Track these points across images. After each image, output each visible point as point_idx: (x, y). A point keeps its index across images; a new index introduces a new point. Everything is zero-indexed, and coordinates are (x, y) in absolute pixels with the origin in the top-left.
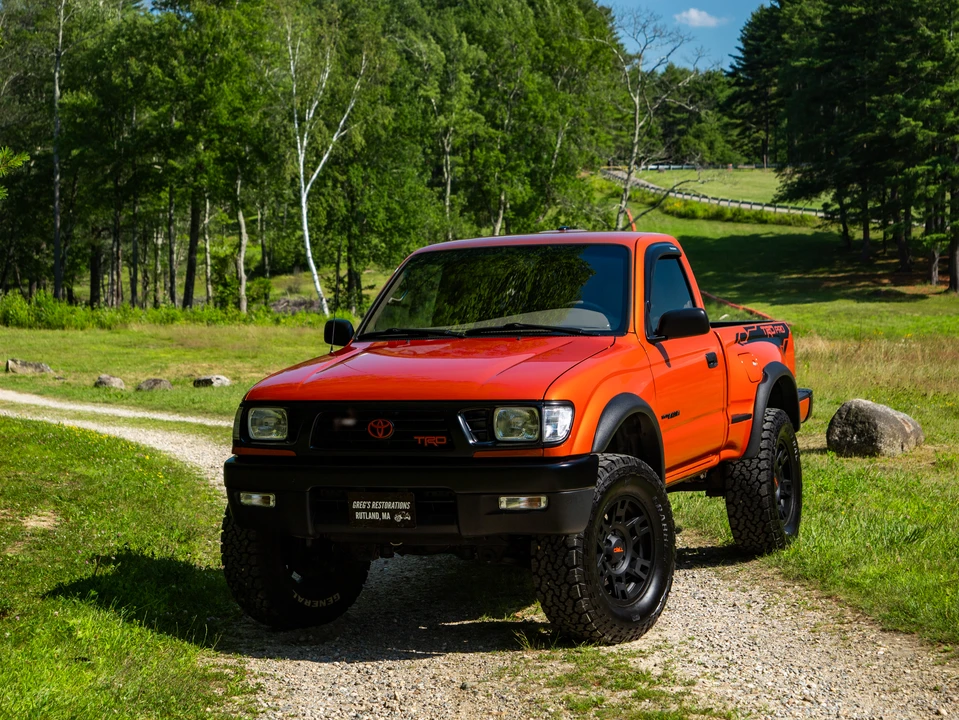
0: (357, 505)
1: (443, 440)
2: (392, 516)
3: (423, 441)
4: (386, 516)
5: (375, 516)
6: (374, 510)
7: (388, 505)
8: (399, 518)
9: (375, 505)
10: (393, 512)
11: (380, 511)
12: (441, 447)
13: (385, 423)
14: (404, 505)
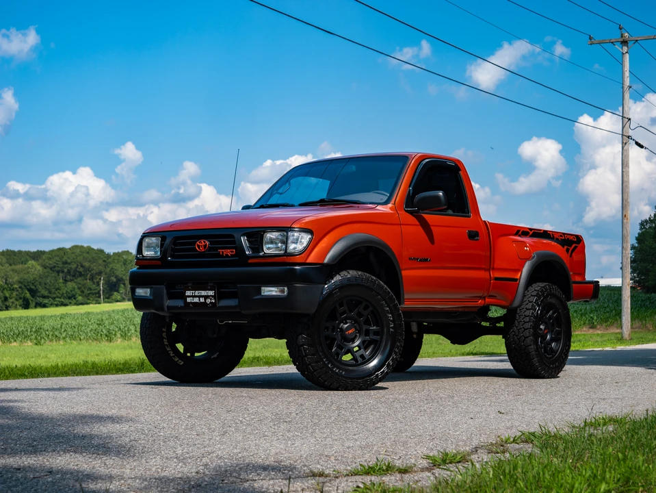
0: (188, 293)
1: (233, 252)
2: (205, 300)
3: (223, 252)
4: (202, 300)
5: (196, 300)
6: (195, 296)
7: (204, 293)
8: (208, 301)
9: (197, 293)
10: (206, 297)
11: (199, 297)
12: (232, 256)
13: (204, 242)
14: (211, 293)
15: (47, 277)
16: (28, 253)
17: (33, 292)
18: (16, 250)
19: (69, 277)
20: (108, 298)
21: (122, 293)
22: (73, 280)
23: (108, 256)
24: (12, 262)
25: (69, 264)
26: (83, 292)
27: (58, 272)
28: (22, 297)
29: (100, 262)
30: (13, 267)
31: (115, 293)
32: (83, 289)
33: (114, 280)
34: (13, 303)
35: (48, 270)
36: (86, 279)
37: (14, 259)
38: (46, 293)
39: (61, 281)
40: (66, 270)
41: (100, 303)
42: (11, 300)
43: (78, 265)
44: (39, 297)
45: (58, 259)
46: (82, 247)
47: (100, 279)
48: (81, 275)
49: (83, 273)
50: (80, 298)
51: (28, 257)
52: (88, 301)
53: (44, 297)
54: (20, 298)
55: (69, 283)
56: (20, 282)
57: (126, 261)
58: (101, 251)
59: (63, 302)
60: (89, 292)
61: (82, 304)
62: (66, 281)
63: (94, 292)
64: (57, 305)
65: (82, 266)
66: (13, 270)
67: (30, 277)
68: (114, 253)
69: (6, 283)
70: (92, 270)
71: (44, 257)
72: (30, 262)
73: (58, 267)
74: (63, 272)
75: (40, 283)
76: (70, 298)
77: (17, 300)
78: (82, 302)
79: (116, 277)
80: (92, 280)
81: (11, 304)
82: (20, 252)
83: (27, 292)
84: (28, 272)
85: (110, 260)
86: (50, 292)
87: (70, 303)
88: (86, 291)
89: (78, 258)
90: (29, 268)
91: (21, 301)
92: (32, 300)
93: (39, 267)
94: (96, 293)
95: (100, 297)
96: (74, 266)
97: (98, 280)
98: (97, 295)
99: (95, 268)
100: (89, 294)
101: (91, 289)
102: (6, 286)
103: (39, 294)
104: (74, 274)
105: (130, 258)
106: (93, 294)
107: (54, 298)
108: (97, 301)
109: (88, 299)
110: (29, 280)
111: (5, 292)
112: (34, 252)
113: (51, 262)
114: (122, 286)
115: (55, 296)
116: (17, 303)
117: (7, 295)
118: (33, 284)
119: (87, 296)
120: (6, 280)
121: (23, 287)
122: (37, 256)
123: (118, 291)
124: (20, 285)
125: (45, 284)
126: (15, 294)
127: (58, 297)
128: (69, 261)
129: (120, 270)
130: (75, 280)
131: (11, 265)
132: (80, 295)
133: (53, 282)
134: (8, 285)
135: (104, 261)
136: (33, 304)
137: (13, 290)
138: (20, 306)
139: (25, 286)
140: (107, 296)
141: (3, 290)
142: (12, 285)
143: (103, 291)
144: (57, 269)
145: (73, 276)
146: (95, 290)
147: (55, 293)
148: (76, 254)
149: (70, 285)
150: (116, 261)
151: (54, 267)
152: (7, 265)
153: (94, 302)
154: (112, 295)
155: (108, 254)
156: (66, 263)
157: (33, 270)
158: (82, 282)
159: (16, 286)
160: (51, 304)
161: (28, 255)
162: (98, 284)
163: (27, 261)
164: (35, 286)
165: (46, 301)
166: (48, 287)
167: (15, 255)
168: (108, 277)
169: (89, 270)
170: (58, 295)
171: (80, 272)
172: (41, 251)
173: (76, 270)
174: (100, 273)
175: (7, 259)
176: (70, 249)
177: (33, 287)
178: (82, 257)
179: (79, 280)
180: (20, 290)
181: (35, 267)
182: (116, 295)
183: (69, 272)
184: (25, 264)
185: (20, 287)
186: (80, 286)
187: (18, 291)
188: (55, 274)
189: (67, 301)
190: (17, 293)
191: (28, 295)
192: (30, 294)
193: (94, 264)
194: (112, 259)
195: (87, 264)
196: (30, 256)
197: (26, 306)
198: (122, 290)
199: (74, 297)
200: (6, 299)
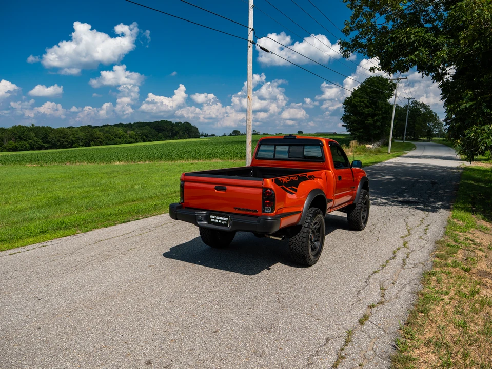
15: (152, 131)
17: (147, 136)
19: (159, 131)
23: (173, 124)
29: (170, 126)
33: (175, 132)
35: (153, 129)
36: (165, 132)
37: (141, 125)
38: (151, 137)
40: (159, 129)
42: (139, 139)
43: (163, 127)
44: (149, 138)
45: (156, 125)
46: (164, 121)
48: (164, 130)
51: (146, 124)
54: (142, 139)
56: (142, 133)
57: (179, 126)
58: (171, 122)
62: (158, 133)
64: (155, 141)
68: (175, 123)
70: (167, 129)
71: (151, 124)
72: (146, 126)
75: (149, 133)
78: (164, 139)
80: (168, 132)
81: (139, 141)
82: (143, 123)
86: (153, 136)
88: (165, 136)
92: (146, 139)
93: (149, 128)
96: (161, 127)
97: (170, 132)
98: (170, 137)
101: (167, 135)
102: (137, 134)
105: (181, 125)
106: (168, 137)
107: (154, 138)
108: (169, 139)
110: (145, 133)
113: (154, 126)
114: (178, 134)
119: (166, 138)
121: (143, 135)
123: (176, 135)
125: (151, 134)
127: (156, 138)
129: (177, 129)
132: (163, 137)
133: (154, 133)
135: (172, 126)
136: (147, 141)
137: (139, 136)
138: (142, 141)
141: (136, 136)
143: (172, 136)
145: (161, 131)
146: (169, 135)
147: (155, 136)
148: (162, 123)
149: (160, 134)
151: (155, 128)
154: (174, 137)
156: (158, 126)
157: (147, 129)
159: (140, 134)
160: (153, 140)
164: (147, 134)
165: (151, 139)
168: (173, 131)
172: (151, 122)
173: (162, 129)
174: (170, 130)
175: (138, 125)
176: (160, 121)
178: (164, 124)
179: (163, 132)
182: (176, 137)
186: (163, 134)
187: (141, 136)
188: (155, 130)
189: (159, 139)
191: (145, 137)
193: (168, 127)
194: (175, 125)
195: (165, 127)
197: (144, 141)
198: (178, 136)
199: (161, 138)
200: (137, 139)
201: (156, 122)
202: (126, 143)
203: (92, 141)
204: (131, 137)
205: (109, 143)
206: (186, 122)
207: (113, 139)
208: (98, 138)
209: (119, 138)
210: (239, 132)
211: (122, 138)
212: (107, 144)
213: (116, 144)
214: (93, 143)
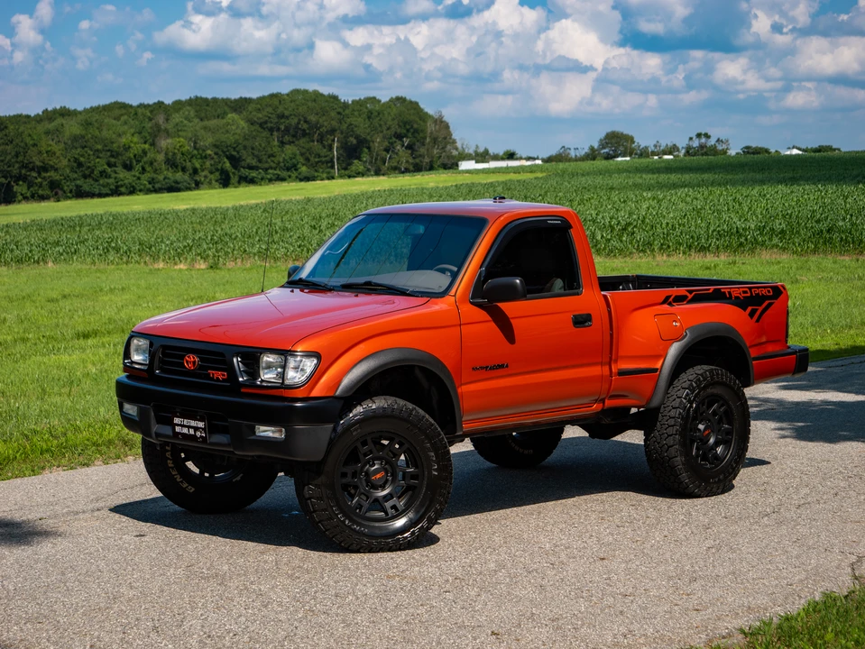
15: (254, 138)
16: (226, 102)
17: (235, 161)
18: (210, 97)
19: (287, 138)
20: (345, 169)
21: (366, 161)
22: (293, 142)
23: (345, 105)
24: (203, 115)
25: (287, 118)
26: (308, 159)
27: (271, 130)
28: (219, 167)
29: (333, 114)
30: (206, 123)
31: (356, 161)
32: (308, 154)
33: (355, 142)
34: (206, 177)
35: (257, 127)
36: (313, 141)
37: (206, 110)
38: (254, 162)
39: (276, 143)
40: (282, 127)
41: (333, 178)
42: (203, 174)
43: (300, 120)
44: (244, 168)
45: (270, 110)
46: (306, 92)
47: (333, 140)
48: (304, 134)
49: (308, 131)
50: (304, 169)
51: (226, 108)
52: (316, 174)
53: (251, 168)
54: (217, 170)
55: (288, 146)
56: (215, 146)
57: (370, 112)
58: (335, 98)
59: (279, 175)
60: (317, 160)
61: (307, 179)
62: (282, 143)
63: (324, 159)
64: (270, 180)
65: (306, 122)
66: (205, 128)
67: (230, 139)
68: (353, 101)
69: (195, 148)
70: (322, 126)
71: (250, 108)
72: (230, 115)
73: (271, 122)
74: (278, 129)
75: (245, 147)
76: (288, 169)
77: (211, 173)
78: (308, 175)
79: (357, 137)
80: (322, 143)
81: (203, 179)
82: (215, 100)
83: (226, 160)
84: (227, 131)
85: (347, 112)
86: (260, 161)
87: (290, 177)
88: (312, 159)
89: (300, 108)
90: (228, 124)
91: (217, 174)
92: (234, 173)
93: (242, 123)
94: (327, 162)
95: (333, 167)
96: (294, 121)
97: (330, 142)
98: (329, 165)
99: (325, 124)
100: (317, 163)
101: (319, 156)
102: (195, 152)
103: (243, 163)
104: (294, 133)
105: (377, 108)
106: (323, 163)
107: (266, 170)
108: (329, 173)
109: (316, 171)
110: (229, 143)
111: (194, 161)
112: (235, 100)
113: (260, 115)
114: (366, 150)
115: (266, 165)
116: (212, 176)
117: (198, 166)
118: (234, 148)
119: (314, 166)
120: (195, 143)
121: (220, 153)
122: (240, 105)
123: (359, 158)
124: (216, 150)
125: (253, 149)
126: (208, 163)
127: (271, 168)
128: (287, 113)
129: (362, 125)
130: (297, 142)
131: (202, 120)
132: (303, 165)
133: (263, 145)
134: (198, 150)
135: (339, 113)
136: (234, 179)
137: (206, 157)
138: (216, 181)
139: (224, 152)
140: (344, 165)
141: (192, 157)
142: (204, 151)
143: (338, 159)
144: (269, 125)
145: (294, 136)
146: (326, 157)
147: (267, 162)
148: (297, 103)
149: (290, 149)
150: (356, 113)
151: (266, 122)
152: (196, 120)
153: (325, 175)
154: (350, 164)
155: (344, 103)
156: (282, 116)
157: (234, 128)
158: (307, 146)
159: (209, 152)
160: (262, 179)
161: (226, 104)
162: (331, 148)
163: (225, 113)
164: (238, 153)
165: (254, 174)
166: (256, 153)
167: (208, 105)
168: (345, 137)
169: (317, 126)
170: (272, 164)
171: (304, 130)
172: (246, 99)
173: (297, 127)
174: (332, 131)
175: (196, 111)
176: (288, 95)
177: (235, 153)
178: (305, 107)
179: (302, 141)
180: (215, 157)
181: (238, 123)
182: (357, 165)
183: (287, 130)
184: (223, 118)
185: (216, 154)
186: (304, 150)
187: (213, 158)
188: (266, 134)
189: (284, 174)
190: (212, 162)
191: (228, 165)
192: (230, 163)
193: (324, 118)
194: (350, 109)
195: (313, 118)
196: (230, 107)
197: (225, 182)
198: (365, 157)
199: (294, 167)
200: (195, 171)
201: (272, 96)
202: (155, 188)
203: (19, 178)
204: (172, 163)
205: (86, 188)
206: (401, 100)
207: (103, 174)
208: (45, 168)
209: (128, 167)
210: (631, 140)
211: (138, 167)
212: (80, 194)
213: (116, 192)
214: (20, 188)
